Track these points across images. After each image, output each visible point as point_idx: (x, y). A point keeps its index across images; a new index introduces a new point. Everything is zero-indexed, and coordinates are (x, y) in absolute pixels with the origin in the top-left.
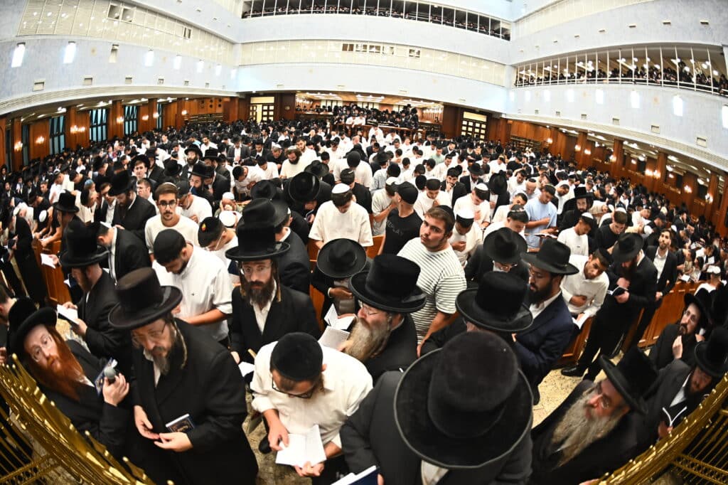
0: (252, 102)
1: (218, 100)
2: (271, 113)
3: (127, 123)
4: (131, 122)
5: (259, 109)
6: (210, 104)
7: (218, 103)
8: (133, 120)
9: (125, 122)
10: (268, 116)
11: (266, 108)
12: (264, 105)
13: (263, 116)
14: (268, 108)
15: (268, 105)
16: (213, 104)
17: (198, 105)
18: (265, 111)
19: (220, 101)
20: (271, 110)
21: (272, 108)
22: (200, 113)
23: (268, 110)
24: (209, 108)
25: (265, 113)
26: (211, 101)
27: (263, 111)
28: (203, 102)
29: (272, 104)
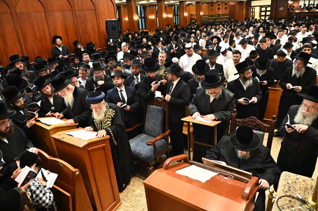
0: (252, 5)
1: (224, 4)
2: (268, 13)
3: (174, 17)
4: (177, 17)
5: (257, 10)
6: (218, 7)
7: (224, 6)
8: (177, 15)
10: (265, 16)
11: (263, 9)
12: (261, 7)
13: (261, 16)
14: (266, 9)
15: (266, 7)
16: (220, 7)
17: (209, 8)
18: (263, 11)
19: (226, 4)
20: (268, 11)
21: (269, 9)
22: (210, 14)
23: (266, 11)
24: (217, 10)
25: (263, 14)
26: (219, 5)
27: (261, 11)
28: (212, 5)
29: (269, 6)
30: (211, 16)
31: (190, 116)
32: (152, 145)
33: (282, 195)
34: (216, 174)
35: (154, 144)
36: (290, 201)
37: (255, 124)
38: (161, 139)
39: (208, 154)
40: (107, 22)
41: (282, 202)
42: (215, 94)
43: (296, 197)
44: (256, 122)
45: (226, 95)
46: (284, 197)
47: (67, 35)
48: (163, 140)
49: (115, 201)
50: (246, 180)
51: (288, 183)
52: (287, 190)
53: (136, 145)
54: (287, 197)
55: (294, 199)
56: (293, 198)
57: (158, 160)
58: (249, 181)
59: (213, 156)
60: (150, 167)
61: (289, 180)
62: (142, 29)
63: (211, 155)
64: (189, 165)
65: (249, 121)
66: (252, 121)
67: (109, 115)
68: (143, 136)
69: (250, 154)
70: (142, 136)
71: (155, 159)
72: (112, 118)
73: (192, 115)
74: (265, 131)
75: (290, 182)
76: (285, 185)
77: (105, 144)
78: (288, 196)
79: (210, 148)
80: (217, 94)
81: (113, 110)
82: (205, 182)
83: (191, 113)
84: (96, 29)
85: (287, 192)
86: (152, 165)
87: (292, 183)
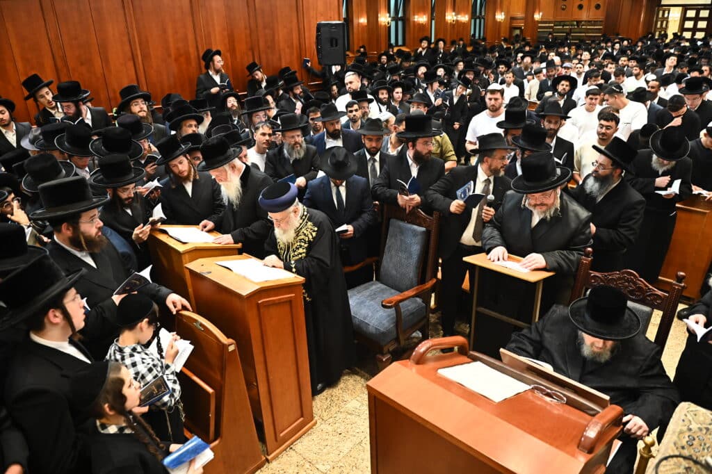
0: (663, 3)
2: (703, 24)
3: (473, 21)
4: (478, 21)
5: (675, 14)
6: (579, 2)
7: (595, 2)
8: (479, 18)
9: (470, 21)
10: (694, 30)
11: (691, 14)
12: (686, 8)
13: (682, 29)
14: (698, 14)
15: (698, 8)
16: (584, 3)
17: (556, 4)
18: (690, 19)
20: (703, 19)
21: (704, 14)
22: (559, 19)
23: (697, 19)
24: (577, 10)
25: (689, 24)
27: (684, 18)
29: (705, 7)
30: (559, 23)
31: (484, 254)
32: (394, 308)
33: (672, 454)
34: (528, 387)
35: (396, 306)
36: (688, 469)
37: (632, 287)
38: (413, 296)
39: (515, 341)
40: (319, 27)
41: (668, 468)
42: (544, 208)
43: (703, 462)
44: (635, 283)
45: (572, 214)
46: (675, 459)
47: (232, 50)
48: (419, 300)
49: (302, 416)
50: (593, 410)
51: (690, 430)
52: (684, 442)
53: (357, 303)
54: (681, 459)
55: (699, 467)
56: (696, 462)
57: (403, 342)
58: (598, 412)
59: (524, 347)
60: (383, 355)
61: (693, 422)
62: (397, 45)
63: (520, 345)
64: (470, 360)
65: (620, 279)
66: (628, 281)
67: (305, 235)
68: (376, 286)
69: (612, 351)
70: (374, 287)
71: (397, 339)
72: (309, 241)
73: (488, 252)
74: (653, 307)
75: (694, 426)
76: (681, 432)
77: (293, 295)
78: (685, 458)
79: (520, 329)
80: (549, 207)
81: (315, 225)
82: (499, 403)
83: (487, 247)
84: (295, 42)
85: (683, 448)
86: (389, 352)
87: (700, 429)
